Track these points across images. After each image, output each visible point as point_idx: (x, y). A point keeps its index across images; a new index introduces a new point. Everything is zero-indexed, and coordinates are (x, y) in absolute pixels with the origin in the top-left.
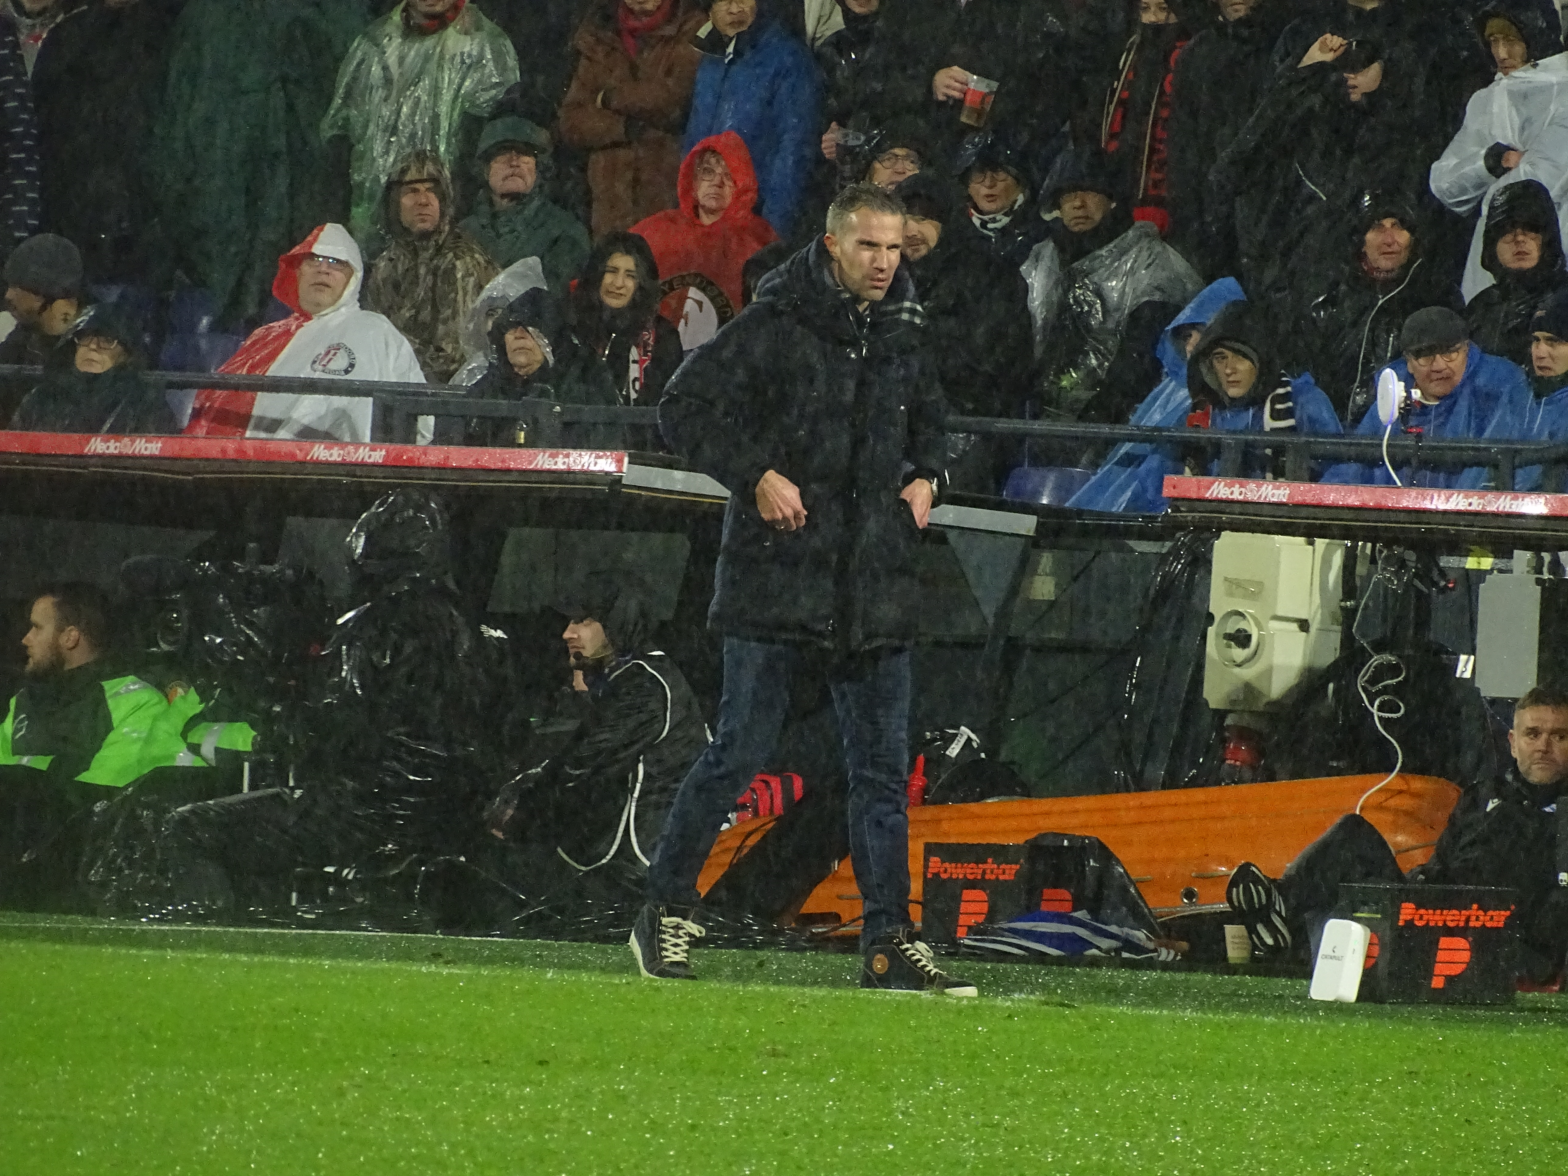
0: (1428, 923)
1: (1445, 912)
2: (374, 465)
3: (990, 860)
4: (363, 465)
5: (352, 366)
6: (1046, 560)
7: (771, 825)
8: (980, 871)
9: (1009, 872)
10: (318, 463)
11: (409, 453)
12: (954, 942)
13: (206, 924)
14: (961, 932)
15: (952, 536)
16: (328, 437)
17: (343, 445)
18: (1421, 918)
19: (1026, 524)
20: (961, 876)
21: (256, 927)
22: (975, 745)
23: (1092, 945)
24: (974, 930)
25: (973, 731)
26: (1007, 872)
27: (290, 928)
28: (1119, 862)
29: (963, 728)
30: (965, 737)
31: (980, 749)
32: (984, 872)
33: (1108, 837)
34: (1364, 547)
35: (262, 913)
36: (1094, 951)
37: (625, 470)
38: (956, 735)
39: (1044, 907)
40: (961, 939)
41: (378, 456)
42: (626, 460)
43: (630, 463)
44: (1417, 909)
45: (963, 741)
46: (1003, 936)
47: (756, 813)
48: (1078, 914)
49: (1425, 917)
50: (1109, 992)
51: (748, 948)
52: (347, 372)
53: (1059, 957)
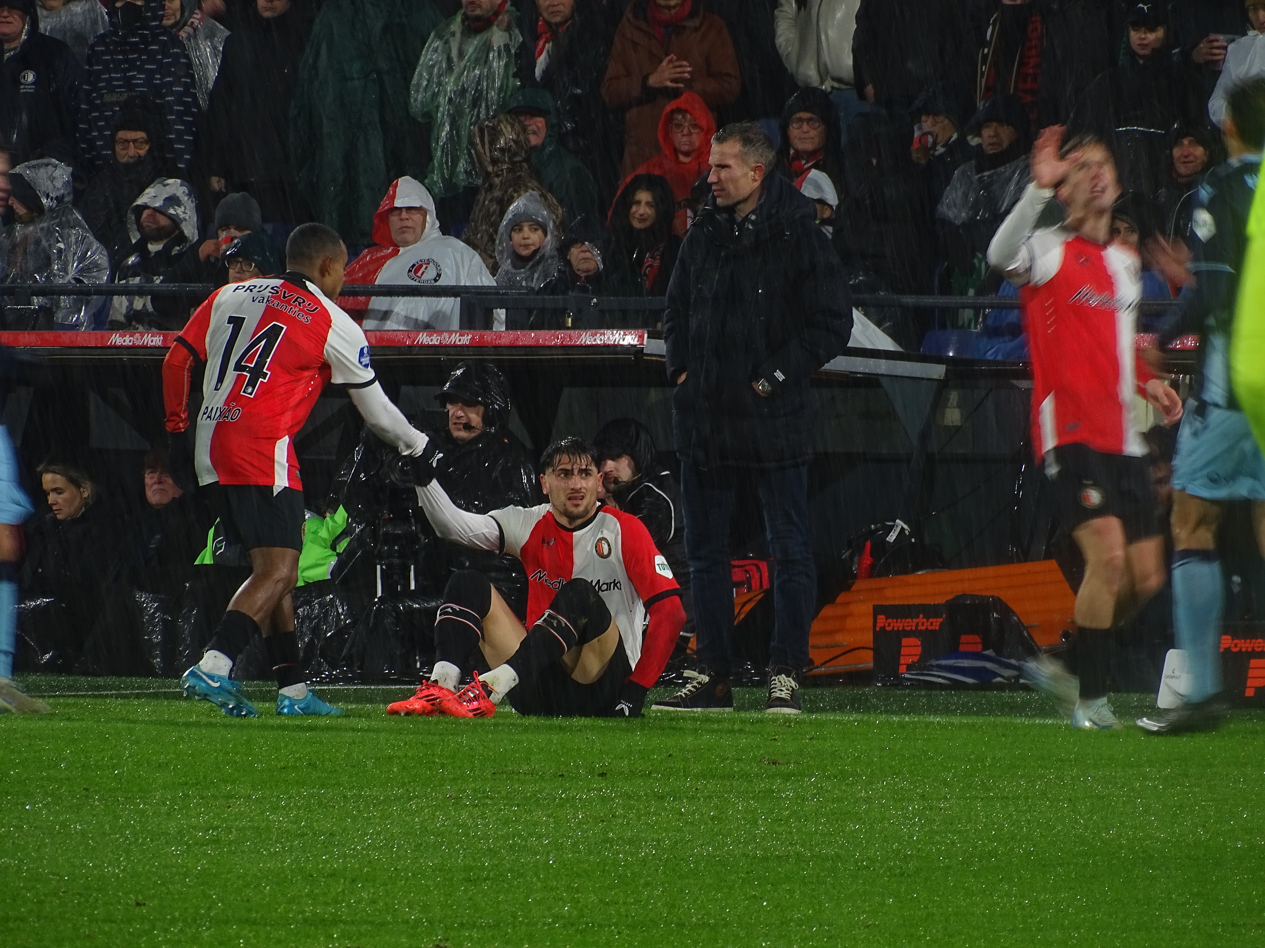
0: (1241, 650)
1: (1253, 641)
2: (462, 346)
3: (921, 616)
4: (455, 346)
5: (439, 275)
6: (954, 396)
7: (760, 596)
8: (914, 624)
9: (936, 624)
10: (423, 347)
11: (488, 337)
12: (897, 676)
13: (355, 684)
14: (903, 668)
15: (884, 382)
16: (428, 327)
17: (440, 333)
18: (1236, 646)
19: (937, 371)
20: (901, 629)
21: (388, 685)
22: (907, 532)
23: (997, 675)
24: (909, 667)
25: (905, 523)
26: (934, 624)
27: (414, 684)
28: (1014, 613)
29: (898, 521)
30: (899, 528)
31: (911, 535)
32: (917, 624)
33: (1006, 596)
34: (1184, 378)
35: (394, 674)
36: (999, 679)
37: (645, 343)
38: (893, 526)
39: (962, 648)
40: (902, 674)
41: (465, 340)
42: (646, 335)
43: (648, 337)
44: (1233, 640)
45: (898, 529)
46: (932, 671)
47: (750, 589)
48: (986, 652)
49: (1239, 645)
50: (1012, 708)
51: (748, 686)
52: (436, 280)
53: (974, 684)
